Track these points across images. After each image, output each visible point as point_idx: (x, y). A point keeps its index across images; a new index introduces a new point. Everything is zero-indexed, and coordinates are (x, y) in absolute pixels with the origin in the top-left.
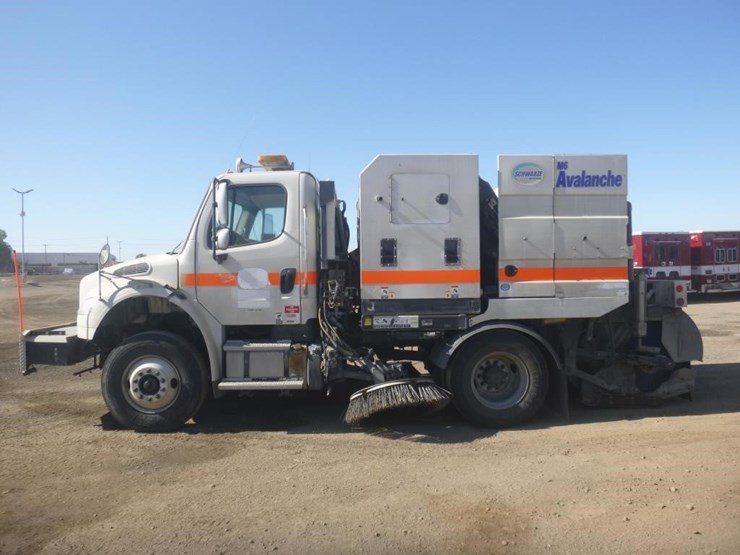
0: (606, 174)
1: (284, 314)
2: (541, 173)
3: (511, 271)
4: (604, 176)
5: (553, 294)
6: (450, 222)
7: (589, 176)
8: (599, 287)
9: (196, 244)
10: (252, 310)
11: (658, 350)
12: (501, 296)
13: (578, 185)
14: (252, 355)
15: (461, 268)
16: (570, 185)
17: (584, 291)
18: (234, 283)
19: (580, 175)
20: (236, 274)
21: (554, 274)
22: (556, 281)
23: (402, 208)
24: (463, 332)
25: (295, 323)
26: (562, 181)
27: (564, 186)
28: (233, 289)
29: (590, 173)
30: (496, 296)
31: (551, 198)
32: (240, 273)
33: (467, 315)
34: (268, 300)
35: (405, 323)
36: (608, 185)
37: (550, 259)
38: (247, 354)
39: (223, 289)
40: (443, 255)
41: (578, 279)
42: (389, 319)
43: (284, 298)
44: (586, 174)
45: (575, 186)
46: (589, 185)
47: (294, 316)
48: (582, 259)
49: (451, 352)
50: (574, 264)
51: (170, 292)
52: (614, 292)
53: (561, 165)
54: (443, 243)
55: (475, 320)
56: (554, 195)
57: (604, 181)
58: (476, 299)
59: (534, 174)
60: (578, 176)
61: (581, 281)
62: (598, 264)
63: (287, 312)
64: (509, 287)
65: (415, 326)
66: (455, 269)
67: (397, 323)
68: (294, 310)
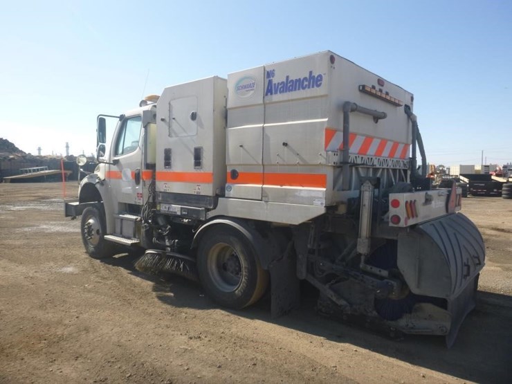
0: (308, 76)
1: (137, 198)
2: (254, 84)
3: (235, 175)
4: (305, 79)
5: (260, 198)
6: (197, 134)
7: (292, 81)
8: (297, 194)
10: (126, 194)
11: (385, 273)
12: (226, 196)
13: (283, 92)
14: (124, 222)
15: (202, 171)
16: (276, 93)
17: (284, 196)
18: (120, 178)
19: (285, 80)
21: (263, 179)
22: (264, 186)
23: (175, 126)
24: (203, 222)
26: (269, 90)
27: (271, 94)
29: (293, 77)
30: (223, 196)
31: (263, 106)
32: (122, 171)
33: (206, 209)
34: (132, 188)
35: (174, 211)
36: (309, 88)
37: (258, 165)
38: (122, 219)
39: (117, 181)
40: (193, 161)
41: (281, 186)
42: (167, 206)
43: (137, 188)
44: (290, 79)
45: (280, 92)
46: (292, 90)
47: (140, 199)
48: (284, 165)
49: (195, 237)
50: (279, 170)
51: (97, 181)
52: (310, 200)
53: (269, 74)
54: (193, 150)
55: (211, 214)
56: (264, 104)
57: (306, 83)
58: (210, 197)
59: (249, 87)
60: (283, 83)
61: (284, 187)
62: (300, 171)
63: (138, 196)
64: (231, 188)
65: (179, 213)
66: (198, 171)
67: (171, 210)
68: (140, 195)
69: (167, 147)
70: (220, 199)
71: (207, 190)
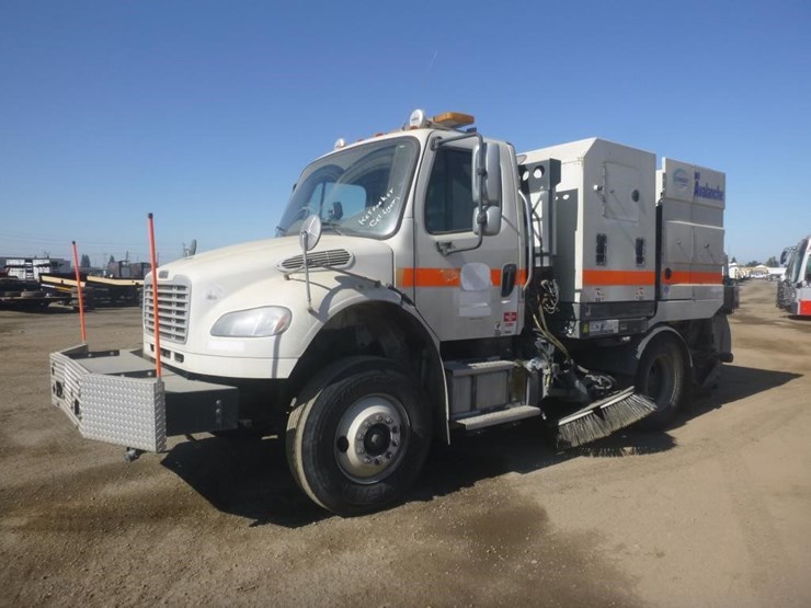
1: (503, 323)
2: (687, 180)
3: (668, 274)
5: (691, 297)
6: (639, 220)
9: (414, 224)
10: (472, 319)
12: (664, 298)
14: (478, 380)
15: (644, 270)
16: (700, 195)
17: (705, 294)
18: (456, 283)
20: (459, 270)
21: (690, 278)
22: (691, 284)
23: (611, 201)
24: (644, 336)
25: (513, 333)
26: (697, 190)
27: (697, 195)
28: (456, 290)
30: (661, 298)
32: (463, 269)
33: (647, 317)
34: (489, 305)
35: (610, 328)
37: (689, 263)
39: (445, 290)
40: (635, 256)
41: (701, 283)
42: (600, 324)
43: (505, 302)
47: (511, 325)
48: (704, 265)
49: (639, 356)
52: (718, 295)
53: (697, 175)
54: (635, 242)
55: (652, 323)
56: (692, 203)
57: (716, 194)
58: (652, 301)
59: (684, 181)
61: (702, 285)
63: (506, 320)
64: (668, 289)
65: (616, 331)
66: (641, 270)
67: (605, 328)
68: (509, 317)
69: (602, 233)
70: (660, 303)
71: (648, 293)
